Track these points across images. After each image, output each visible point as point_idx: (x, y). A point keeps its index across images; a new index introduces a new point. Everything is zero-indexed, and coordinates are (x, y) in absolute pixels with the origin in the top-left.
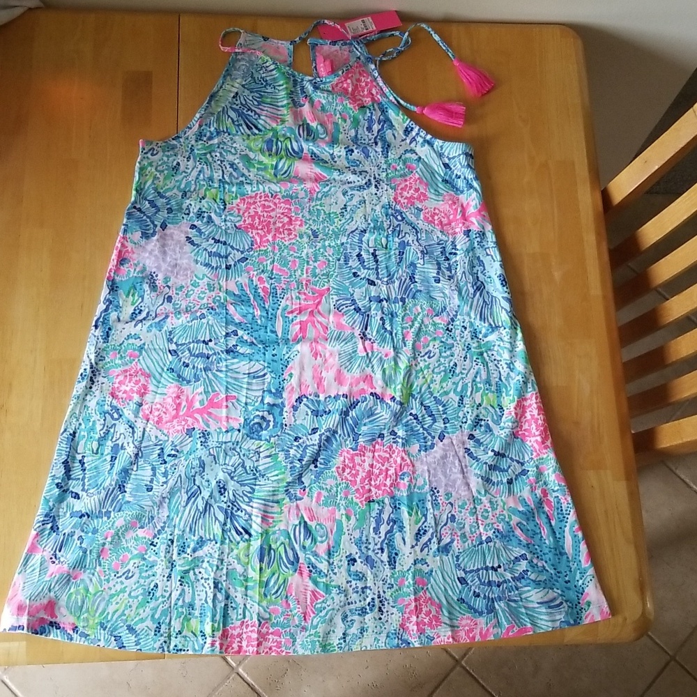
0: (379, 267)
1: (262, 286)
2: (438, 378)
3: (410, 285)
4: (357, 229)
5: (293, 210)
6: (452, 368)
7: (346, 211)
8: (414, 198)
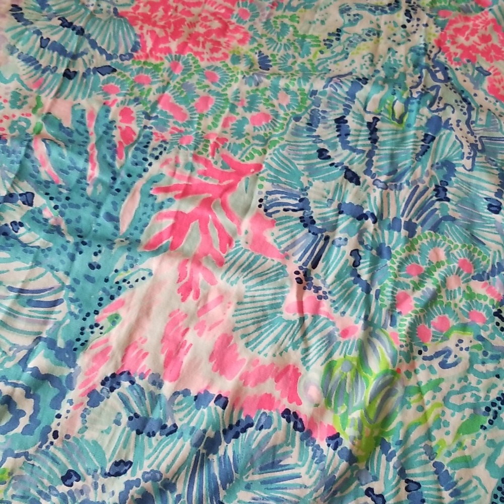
0: (376, 151)
1: (124, 125)
2: (455, 420)
3: (433, 203)
4: (350, 73)
5: (235, 13)
6: (494, 404)
7: (338, 39)
8: (477, 51)
